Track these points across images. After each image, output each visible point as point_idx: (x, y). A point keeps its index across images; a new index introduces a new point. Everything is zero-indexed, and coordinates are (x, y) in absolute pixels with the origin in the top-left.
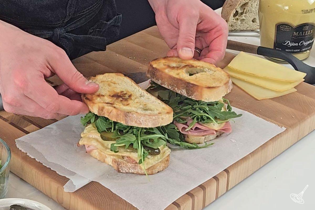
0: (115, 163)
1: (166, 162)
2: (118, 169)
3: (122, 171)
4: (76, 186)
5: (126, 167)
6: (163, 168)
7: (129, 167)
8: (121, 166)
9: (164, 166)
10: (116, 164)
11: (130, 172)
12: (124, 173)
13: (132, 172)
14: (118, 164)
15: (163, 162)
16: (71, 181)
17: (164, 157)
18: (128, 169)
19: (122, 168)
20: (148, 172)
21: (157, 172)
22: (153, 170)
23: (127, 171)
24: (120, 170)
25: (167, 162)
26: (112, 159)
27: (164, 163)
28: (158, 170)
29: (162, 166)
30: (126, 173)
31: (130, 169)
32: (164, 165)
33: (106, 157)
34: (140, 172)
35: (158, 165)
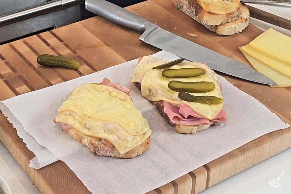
0: (91, 146)
1: (146, 145)
2: (95, 151)
3: (98, 154)
4: (41, 164)
5: (103, 150)
6: (143, 152)
7: (106, 150)
8: (97, 149)
9: (143, 150)
10: (93, 147)
11: (108, 155)
12: (101, 156)
13: (109, 155)
14: (94, 147)
15: (142, 146)
16: (37, 158)
17: (144, 140)
18: (105, 153)
19: (98, 151)
20: (127, 156)
21: (136, 156)
22: (131, 154)
23: (104, 154)
24: (97, 152)
25: (148, 145)
26: (89, 140)
27: (144, 146)
28: (137, 154)
29: (141, 150)
30: (103, 156)
31: (107, 153)
32: (144, 148)
33: (83, 138)
34: (118, 156)
35: (138, 149)
